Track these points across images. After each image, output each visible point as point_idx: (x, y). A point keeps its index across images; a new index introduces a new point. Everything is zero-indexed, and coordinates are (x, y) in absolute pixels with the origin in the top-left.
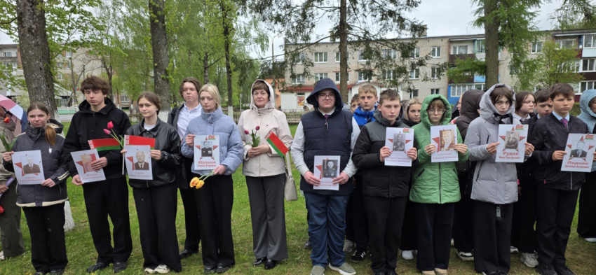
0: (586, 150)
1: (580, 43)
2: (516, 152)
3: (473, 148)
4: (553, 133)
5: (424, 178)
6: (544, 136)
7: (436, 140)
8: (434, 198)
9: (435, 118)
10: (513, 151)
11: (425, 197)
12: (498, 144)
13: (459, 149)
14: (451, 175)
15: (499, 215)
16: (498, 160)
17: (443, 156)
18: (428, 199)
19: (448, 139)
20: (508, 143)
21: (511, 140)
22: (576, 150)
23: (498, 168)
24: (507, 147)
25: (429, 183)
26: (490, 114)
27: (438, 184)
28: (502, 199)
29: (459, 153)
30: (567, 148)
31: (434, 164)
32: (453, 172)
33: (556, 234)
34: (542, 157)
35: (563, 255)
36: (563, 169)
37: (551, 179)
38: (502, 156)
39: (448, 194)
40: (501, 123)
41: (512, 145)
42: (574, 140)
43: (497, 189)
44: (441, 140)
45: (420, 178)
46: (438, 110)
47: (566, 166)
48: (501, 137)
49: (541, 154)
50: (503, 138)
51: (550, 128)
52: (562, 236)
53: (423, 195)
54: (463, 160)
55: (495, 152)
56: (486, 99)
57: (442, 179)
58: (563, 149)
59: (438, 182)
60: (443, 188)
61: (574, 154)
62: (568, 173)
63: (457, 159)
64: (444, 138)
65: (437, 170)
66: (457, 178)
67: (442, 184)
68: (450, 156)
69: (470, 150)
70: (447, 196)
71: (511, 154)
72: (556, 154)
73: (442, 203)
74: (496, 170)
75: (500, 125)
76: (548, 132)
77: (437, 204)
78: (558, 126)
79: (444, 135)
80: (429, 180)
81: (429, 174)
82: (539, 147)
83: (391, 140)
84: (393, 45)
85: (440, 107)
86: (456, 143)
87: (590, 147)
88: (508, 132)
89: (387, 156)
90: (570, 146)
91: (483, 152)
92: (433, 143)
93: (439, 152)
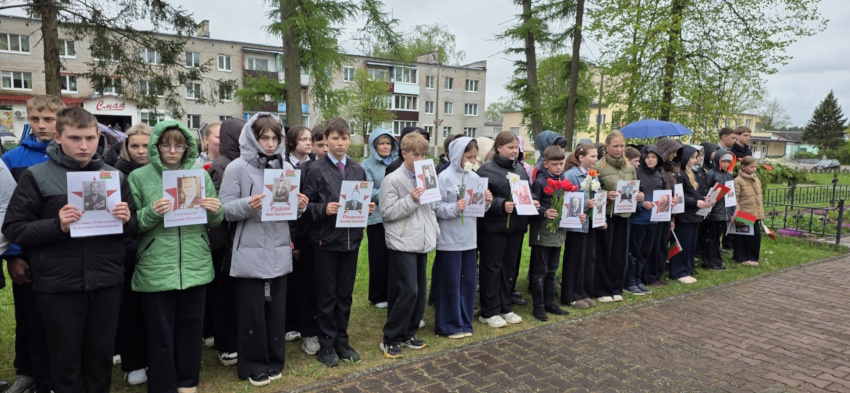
0: (361, 201)
1: (392, 76)
2: (287, 206)
3: (230, 204)
4: (327, 180)
5: (153, 252)
6: (318, 184)
7: (171, 192)
8: (172, 282)
9: (172, 158)
10: (283, 205)
11: (156, 283)
12: (264, 197)
13: (208, 205)
14: (198, 244)
15: (267, 293)
16: (264, 218)
17: (182, 217)
18: (160, 285)
19: (190, 191)
20: (277, 195)
21: (279, 190)
22: (351, 201)
23: (265, 229)
24: (275, 200)
25: (162, 259)
26: (253, 154)
27: (177, 260)
28: (272, 272)
29: (208, 211)
30: (341, 198)
31: (170, 229)
32: (202, 240)
33: (336, 308)
34: (316, 211)
35: (345, 332)
36: (339, 225)
37: (327, 239)
38: (270, 212)
39: (193, 273)
40: (268, 166)
41: (281, 197)
42: (349, 189)
43: (264, 258)
44: (180, 193)
45: (148, 253)
46: (177, 146)
47: (342, 221)
48: (267, 186)
49: (315, 208)
50: (270, 187)
51: (324, 174)
52: (343, 309)
53: (154, 279)
54: (215, 221)
55: (260, 207)
56: (247, 132)
57: (183, 251)
58: (337, 200)
59: (178, 256)
60: (184, 265)
61: (349, 206)
62: (345, 230)
63: (205, 221)
64: (184, 189)
65: (176, 238)
66: (208, 248)
67: (184, 259)
68: (195, 216)
69: (226, 206)
70: (191, 276)
71: (281, 209)
72: (331, 207)
73: (184, 288)
74: (262, 232)
75: (266, 171)
76: (323, 179)
77: (175, 291)
78: (334, 171)
79: (183, 185)
80: (162, 254)
81: (163, 245)
82: (315, 198)
83: (79, 194)
84: (145, 41)
85: (178, 142)
86: (204, 197)
87: (366, 197)
88: (276, 180)
89: (73, 222)
90: (344, 197)
91: (245, 209)
92: (167, 197)
93: (177, 211)
